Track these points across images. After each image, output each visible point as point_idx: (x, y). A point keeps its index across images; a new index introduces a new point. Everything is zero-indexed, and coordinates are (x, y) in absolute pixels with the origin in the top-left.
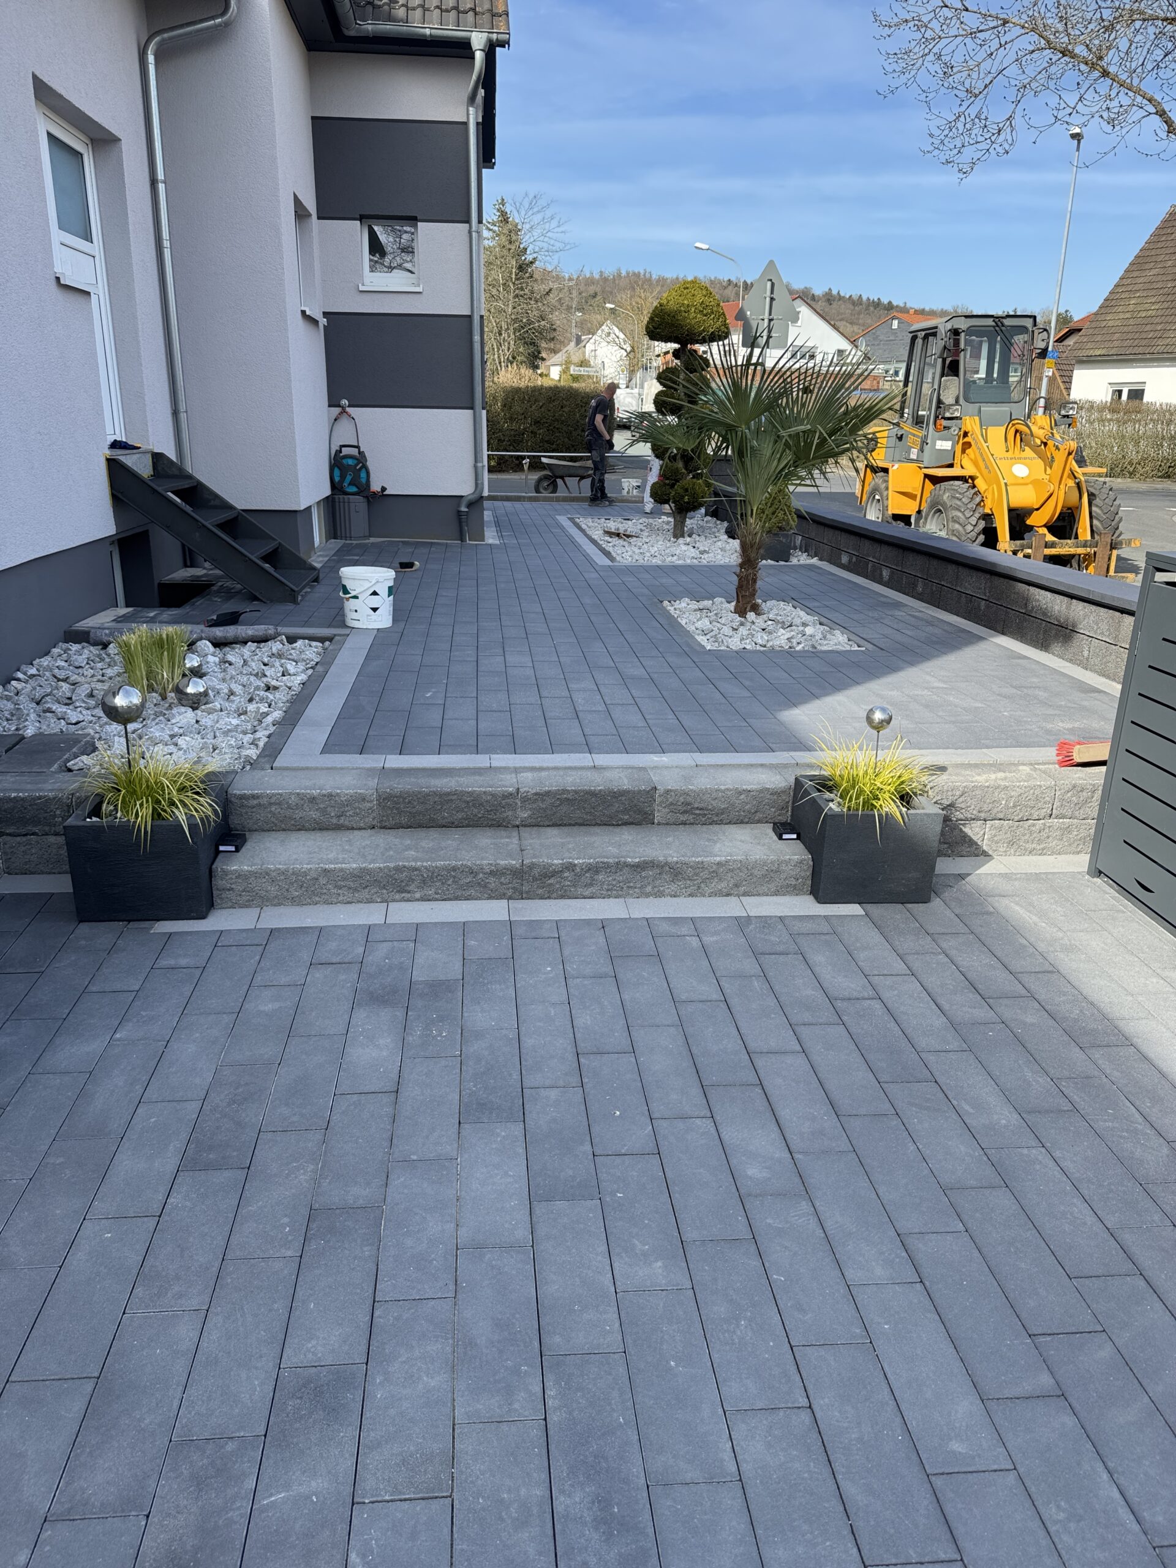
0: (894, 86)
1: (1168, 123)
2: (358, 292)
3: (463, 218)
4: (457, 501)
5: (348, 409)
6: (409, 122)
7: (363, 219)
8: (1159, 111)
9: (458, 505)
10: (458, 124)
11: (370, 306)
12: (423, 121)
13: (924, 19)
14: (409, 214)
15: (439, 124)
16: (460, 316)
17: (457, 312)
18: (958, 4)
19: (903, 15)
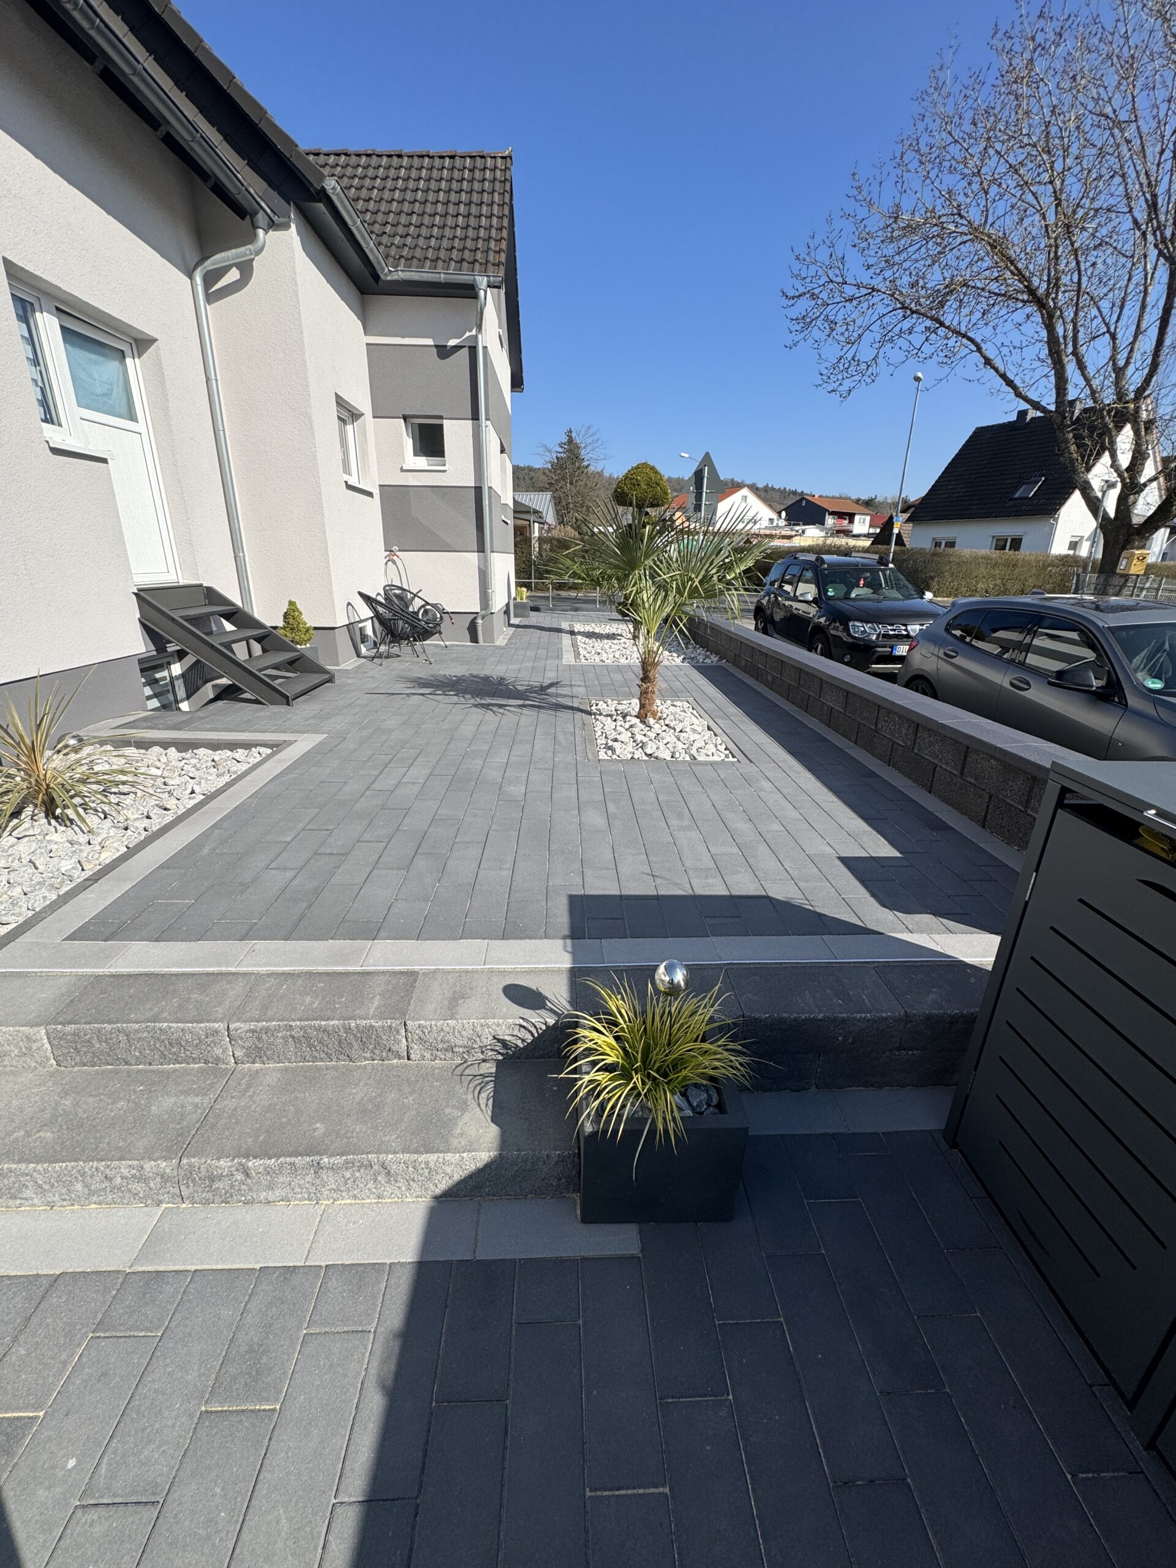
0: (796, 340)
1: (985, 358)
2: (402, 470)
3: (475, 417)
4: (475, 615)
5: (397, 553)
6: (436, 346)
7: (405, 418)
8: (979, 349)
9: (475, 618)
10: (470, 347)
11: (412, 480)
12: (446, 346)
13: (816, 291)
14: (436, 413)
15: (457, 348)
16: (475, 487)
17: (473, 485)
18: (840, 280)
19: (802, 290)
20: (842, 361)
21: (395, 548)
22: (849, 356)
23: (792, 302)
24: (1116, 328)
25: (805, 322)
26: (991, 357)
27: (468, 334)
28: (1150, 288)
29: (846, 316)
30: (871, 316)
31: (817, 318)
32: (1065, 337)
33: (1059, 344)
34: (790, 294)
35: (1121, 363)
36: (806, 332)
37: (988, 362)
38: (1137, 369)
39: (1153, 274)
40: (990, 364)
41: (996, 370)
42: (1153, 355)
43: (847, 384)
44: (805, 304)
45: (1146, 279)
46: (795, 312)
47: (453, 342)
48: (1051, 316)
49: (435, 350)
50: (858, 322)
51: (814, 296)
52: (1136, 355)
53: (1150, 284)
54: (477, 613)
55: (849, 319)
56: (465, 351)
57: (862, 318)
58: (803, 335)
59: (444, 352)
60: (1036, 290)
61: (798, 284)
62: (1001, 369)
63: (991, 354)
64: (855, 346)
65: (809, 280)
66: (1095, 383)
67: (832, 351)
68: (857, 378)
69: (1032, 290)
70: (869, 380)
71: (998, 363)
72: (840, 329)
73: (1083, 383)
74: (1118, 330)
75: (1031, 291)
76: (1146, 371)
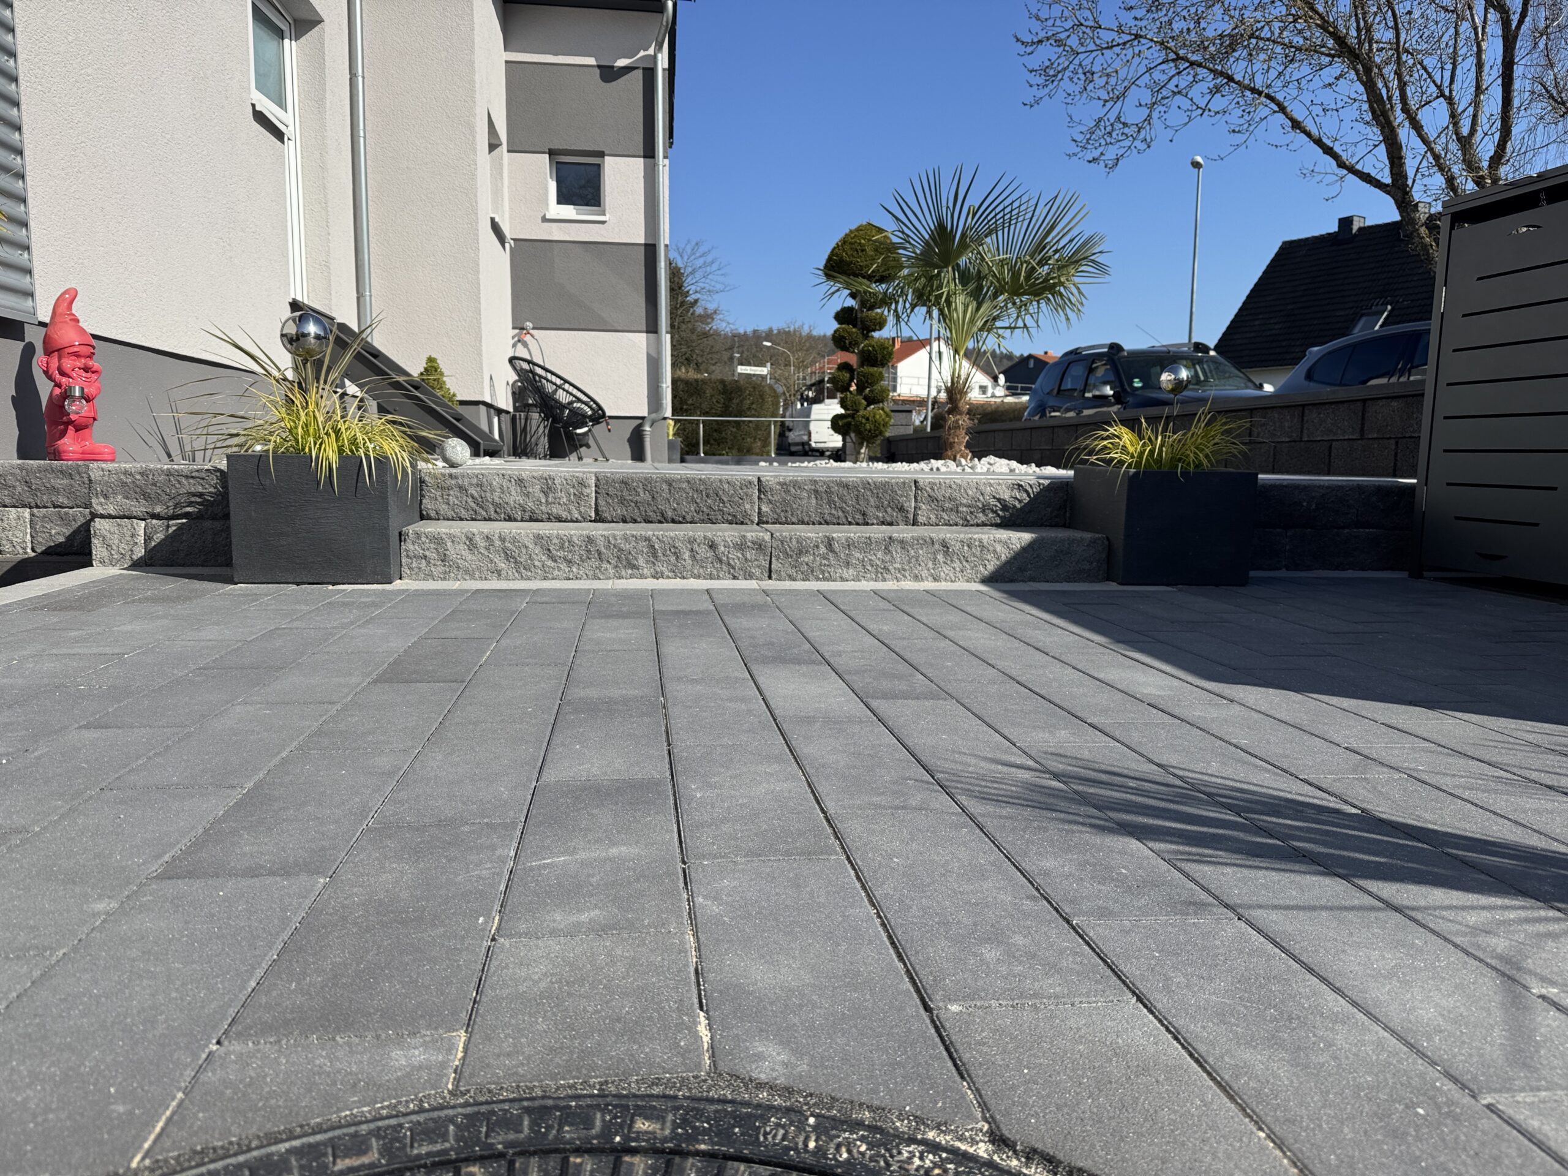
0: (1038, 96)
1: (1292, 119)
2: (545, 220)
3: (649, 153)
4: (640, 421)
5: (532, 332)
6: (599, 67)
7: (552, 153)
8: (1282, 109)
9: (640, 425)
10: (644, 69)
11: (557, 233)
12: (613, 67)
13: (1063, 36)
14: (597, 149)
15: (628, 69)
16: (646, 245)
17: (643, 241)
18: (1091, 23)
19: (1042, 35)
20: (1102, 123)
21: (529, 325)
22: (1112, 116)
23: (1029, 49)
24: (1451, 91)
25: (1050, 74)
26: (1300, 119)
27: (642, 53)
28: (1484, 45)
29: (1105, 66)
30: (1138, 67)
31: (1065, 69)
32: (1390, 98)
33: (1384, 105)
34: (1028, 38)
35: (1465, 131)
36: (1051, 87)
37: (1296, 125)
38: (1486, 134)
39: (1484, 28)
40: (1299, 128)
41: (1308, 134)
42: (1502, 118)
43: (1111, 153)
44: (1047, 53)
45: (1476, 34)
46: (1035, 62)
47: (622, 63)
48: (1368, 70)
49: (598, 71)
50: (1122, 74)
51: (1059, 43)
52: (1483, 119)
53: (1483, 40)
54: (643, 418)
55: (1109, 70)
56: (638, 75)
57: (1126, 68)
58: (1047, 90)
59: (609, 73)
60: (1345, 37)
61: (1036, 26)
62: (1315, 132)
63: (1299, 114)
64: (1119, 103)
65: (1050, 23)
66: (1438, 148)
67: (1089, 111)
68: (1127, 143)
69: (1340, 37)
70: (1143, 146)
71: (1310, 126)
72: (1099, 81)
73: (1423, 148)
74: (1454, 93)
75: (1340, 40)
76: (1497, 136)
